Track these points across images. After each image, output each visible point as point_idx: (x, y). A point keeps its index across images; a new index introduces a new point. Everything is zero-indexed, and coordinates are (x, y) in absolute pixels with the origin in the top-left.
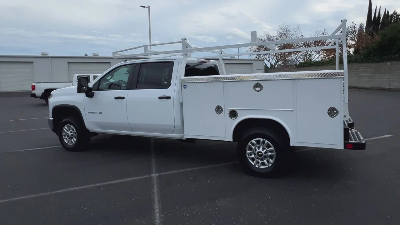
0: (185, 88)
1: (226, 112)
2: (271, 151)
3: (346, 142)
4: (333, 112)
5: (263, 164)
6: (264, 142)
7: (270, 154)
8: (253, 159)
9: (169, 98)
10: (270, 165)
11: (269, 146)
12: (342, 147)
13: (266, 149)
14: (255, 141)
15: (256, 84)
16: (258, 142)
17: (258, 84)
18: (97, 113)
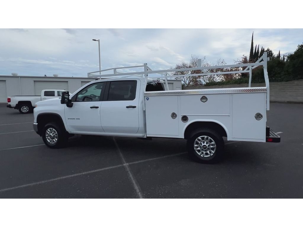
0: (148, 100)
1: (179, 117)
2: (212, 145)
3: (267, 137)
4: (259, 116)
5: (207, 154)
6: (207, 138)
7: (211, 147)
8: (199, 151)
9: (135, 107)
10: (212, 155)
11: (211, 141)
12: (264, 141)
13: (209, 144)
14: (201, 138)
15: (203, 97)
16: (203, 138)
17: (204, 97)
18: (76, 119)
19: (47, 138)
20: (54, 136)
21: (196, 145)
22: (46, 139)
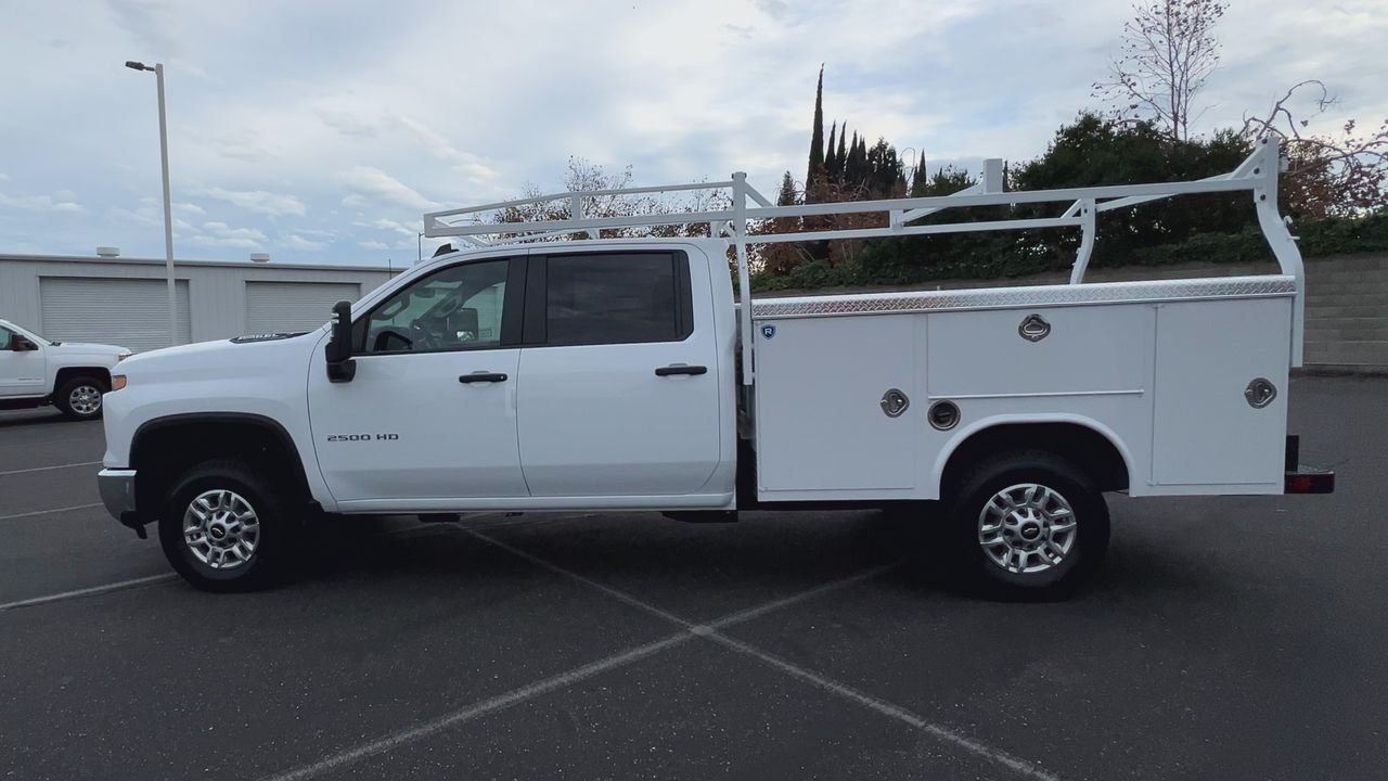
0: (768, 336)
1: (919, 409)
2: (1059, 521)
3: (1289, 473)
4: (1260, 392)
5: (1033, 560)
6: (1038, 495)
7: (1055, 528)
8: (1000, 550)
9: (701, 371)
10: (1057, 560)
11: (1052, 504)
12: (1280, 490)
13: (1045, 516)
14: (1010, 493)
15: (1028, 320)
16: (1018, 496)
17: (1036, 317)
18: (374, 437)
19: (188, 540)
20: (236, 529)
21: (986, 528)
22: (187, 547)
